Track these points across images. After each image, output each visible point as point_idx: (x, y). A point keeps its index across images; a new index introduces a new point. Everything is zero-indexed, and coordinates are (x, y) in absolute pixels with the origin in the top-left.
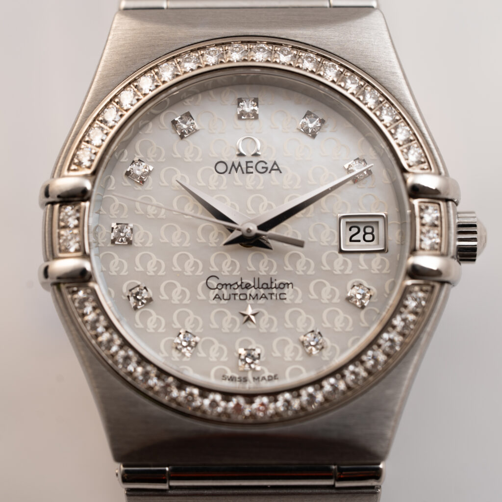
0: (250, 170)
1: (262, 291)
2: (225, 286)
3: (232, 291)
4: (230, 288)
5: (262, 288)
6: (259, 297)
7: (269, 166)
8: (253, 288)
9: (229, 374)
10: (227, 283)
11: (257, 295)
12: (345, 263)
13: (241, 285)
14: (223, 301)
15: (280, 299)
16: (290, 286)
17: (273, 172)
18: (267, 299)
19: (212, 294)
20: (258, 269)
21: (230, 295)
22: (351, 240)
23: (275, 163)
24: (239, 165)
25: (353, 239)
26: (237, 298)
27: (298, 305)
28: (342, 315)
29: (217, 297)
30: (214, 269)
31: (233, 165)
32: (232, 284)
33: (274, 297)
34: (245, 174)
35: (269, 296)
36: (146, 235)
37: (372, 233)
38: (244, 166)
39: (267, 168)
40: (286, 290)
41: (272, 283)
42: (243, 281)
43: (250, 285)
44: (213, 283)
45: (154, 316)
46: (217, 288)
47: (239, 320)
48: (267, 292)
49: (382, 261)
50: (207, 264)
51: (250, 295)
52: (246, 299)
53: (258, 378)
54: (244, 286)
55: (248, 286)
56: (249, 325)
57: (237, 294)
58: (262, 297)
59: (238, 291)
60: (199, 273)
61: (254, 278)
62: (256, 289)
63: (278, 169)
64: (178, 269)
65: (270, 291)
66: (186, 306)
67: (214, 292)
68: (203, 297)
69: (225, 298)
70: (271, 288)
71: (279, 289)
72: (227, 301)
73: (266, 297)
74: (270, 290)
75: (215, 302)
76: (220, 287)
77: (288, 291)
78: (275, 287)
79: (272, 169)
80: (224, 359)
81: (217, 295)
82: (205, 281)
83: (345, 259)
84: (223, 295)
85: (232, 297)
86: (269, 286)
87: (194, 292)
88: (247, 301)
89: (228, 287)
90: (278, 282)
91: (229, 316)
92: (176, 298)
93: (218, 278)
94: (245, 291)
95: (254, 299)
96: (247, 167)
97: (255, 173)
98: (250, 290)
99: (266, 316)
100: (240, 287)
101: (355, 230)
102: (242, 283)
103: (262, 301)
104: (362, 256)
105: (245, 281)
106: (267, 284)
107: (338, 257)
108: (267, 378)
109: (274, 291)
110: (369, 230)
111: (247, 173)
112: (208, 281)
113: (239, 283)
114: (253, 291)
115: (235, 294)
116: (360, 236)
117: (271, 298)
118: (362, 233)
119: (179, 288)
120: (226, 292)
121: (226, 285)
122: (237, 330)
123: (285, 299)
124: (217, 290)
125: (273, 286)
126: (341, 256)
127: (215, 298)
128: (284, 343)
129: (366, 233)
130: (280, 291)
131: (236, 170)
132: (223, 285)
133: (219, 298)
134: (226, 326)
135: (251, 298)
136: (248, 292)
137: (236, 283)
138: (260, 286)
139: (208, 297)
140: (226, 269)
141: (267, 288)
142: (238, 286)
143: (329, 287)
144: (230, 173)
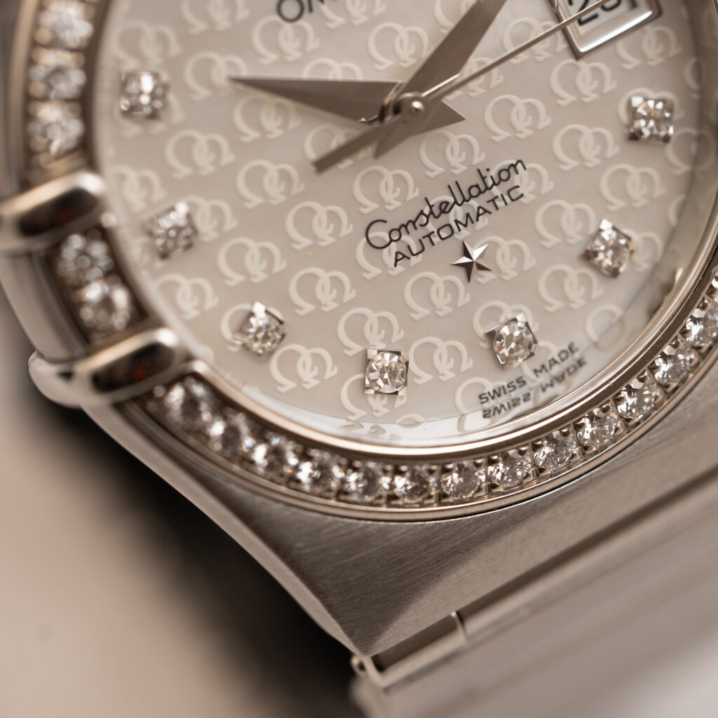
1: (474, 203)
2: (403, 230)
3: (421, 232)
4: (416, 228)
5: (471, 197)
6: (473, 216)
8: (456, 205)
9: (490, 387)
10: (405, 223)
11: (468, 215)
12: (597, 73)
13: (431, 212)
14: (413, 258)
15: (512, 200)
16: (519, 166)
18: (490, 213)
19: (388, 256)
20: (448, 165)
21: (420, 241)
26: (436, 239)
27: (550, 195)
28: (635, 172)
29: (399, 257)
30: (370, 207)
32: (413, 219)
33: (500, 203)
35: (490, 207)
36: (217, 211)
40: (516, 180)
41: (483, 178)
42: (431, 203)
43: (447, 203)
44: (378, 234)
45: (305, 354)
46: (392, 240)
47: (458, 278)
48: (483, 200)
50: (352, 205)
51: (457, 222)
52: (453, 232)
53: (543, 366)
54: (436, 211)
55: (444, 208)
56: (481, 278)
57: (433, 232)
58: (478, 215)
59: (431, 227)
60: (346, 230)
61: (449, 187)
62: (460, 205)
64: (306, 242)
65: (487, 196)
66: (353, 303)
67: (390, 251)
68: (375, 271)
69: (415, 252)
70: (487, 188)
71: (502, 183)
72: (420, 255)
73: (486, 211)
74: (487, 192)
75: (400, 268)
76: (395, 236)
77: (521, 179)
78: (494, 184)
80: (467, 364)
81: (397, 253)
82: (365, 239)
83: (594, 64)
84: (409, 247)
85: (426, 242)
86: (482, 187)
87: (355, 270)
88: (455, 235)
89: (410, 227)
90: (494, 173)
91: (439, 280)
92: (328, 299)
93: (385, 222)
94: (443, 219)
95: (465, 226)
98: (452, 213)
99: (505, 244)
100: (431, 217)
102: (431, 207)
103: (484, 221)
104: (620, 45)
105: (435, 201)
106: (477, 186)
107: (578, 69)
108: (557, 359)
109: (496, 191)
112: (371, 235)
113: (427, 211)
114: (458, 213)
115: (429, 236)
117: (497, 208)
119: (324, 276)
120: (410, 240)
121: (406, 226)
122: (464, 299)
123: (522, 195)
124: (393, 244)
125: (490, 183)
126: (582, 63)
127: (397, 260)
128: (559, 277)
130: (505, 186)
132: (399, 230)
133: (404, 256)
134: (442, 301)
135: (461, 226)
136: (451, 218)
137: (422, 213)
138: (467, 197)
139: (385, 266)
140: (391, 196)
141: (480, 192)
142: (428, 217)
143: (587, 132)
144: (311, 10)
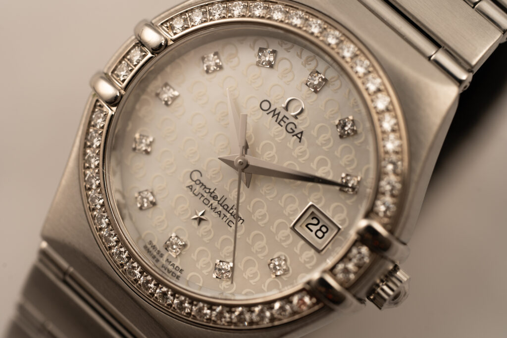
0: (282, 123)
1: (221, 209)
2: (201, 185)
3: (203, 192)
4: (203, 189)
5: (223, 207)
6: (216, 211)
7: (297, 131)
8: (217, 202)
9: (155, 244)
10: (204, 184)
11: (216, 208)
12: (288, 237)
13: (211, 193)
14: (192, 193)
15: (228, 223)
16: (241, 221)
17: (295, 137)
18: (220, 216)
19: (189, 183)
20: (231, 192)
21: (199, 193)
22: (307, 226)
23: (302, 133)
24: (278, 114)
25: (310, 226)
26: (202, 199)
28: (256, 269)
29: (190, 187)
30: (204, 167)
31: (275, 110)
32: (207, 187)
33: (225, 219)
34: (277, 123)
35: (222, 216)
37: (324, 233)
38: (280, 117)
39: (294, 131)
41: (232, 208)
42: (215, 191)
43: (217, 198)
44: (196, 176)
46: (195, 181)
47: (190, 214)
48: (224, 212)
49: (312, 257)
51: (212, 204)
53: (170, 262)
54: (213, 195)
55: (215, 198)
56: (194, 223)
57: (204, 197)
58: (217, 212)
59: (206, 195)
60: (192, 161)
61: (223, 196)
62: (218, 203)
63: (300, 139)
64: (182, 147)
67: (191, 182)
69: (195, 192)
70: (229, 212)
71: (232, 217)
72: (193, 195)
73: (220, 215)
74: (227, 212)
75: (186, 189)
76: (198, 182)
78: (231, 214)
79: (296, 135)
81: (192, 186)
82: (192, 170)
83: (291, 235)
84: (195, 189)
85: (200, 196)
86: (228, 210)
88: (206, 206)
89: (203, 187)
91: (187, 206)
92: (164, 165)
93: (201, 176)
94: (210, 199)
95: (212, 209)
96: (282, 120)
97: (284, 128)
98: (214, 201)
99: (209, 226)
100: (210, 194)
101: (315, 222)
102: (213, 192)
103: (216, 215)
104: (302, 242)
105: (217, 193)
106: (228, 207)
107: (287, 230)
108: (175, 267)
109: (228, 215)
110: (324, 229)
111: (279, 123)
112: (194, 173)
113: (211, 191)
114: (215, 204)
115: (203, 196)
116: (314, 228)
117: (223, 219)
118: (318, 227)
120: (198, 188)
121: (203, 185)
122: (184, 219)
123: (231, 227)
124: (194, 183)
125: (231, 212)
126: (290, 230)
127: (189, 187)
129: (320, 230)
131: (274, 115)
132: (200, 183)
133: (191, 189)
134: (179, 211)
135: (210, 207)
136: (212, 201)
137: (210, 189)
138: (223, 205)
139: (184, 183)
140: (211, 174)
141: (226, 210)
142: (209, 192)
143: (263, 243)
144: (268, 114)
